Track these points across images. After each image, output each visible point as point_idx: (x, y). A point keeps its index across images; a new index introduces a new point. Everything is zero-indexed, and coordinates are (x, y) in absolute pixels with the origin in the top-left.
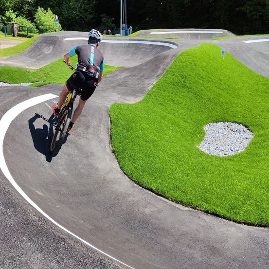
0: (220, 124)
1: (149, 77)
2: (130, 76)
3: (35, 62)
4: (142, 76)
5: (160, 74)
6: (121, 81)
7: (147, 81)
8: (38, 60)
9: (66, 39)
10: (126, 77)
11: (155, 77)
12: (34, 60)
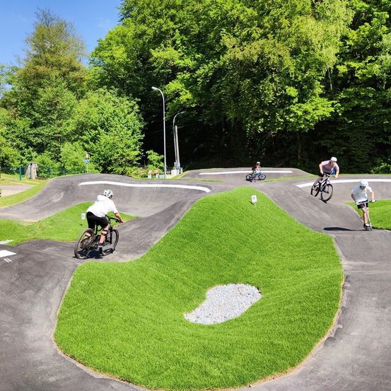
0: (231, 286)
1: (159, 230)
2: (139, 228)
3: (37, 213)
4: (152, 228)
5: (172, 226)
6: (128, 234)
7: (155, 234)
8: (42, 210)
9: (82, 184)
10: (135, 229)
11: (165, 229)
12: (37, 210)
